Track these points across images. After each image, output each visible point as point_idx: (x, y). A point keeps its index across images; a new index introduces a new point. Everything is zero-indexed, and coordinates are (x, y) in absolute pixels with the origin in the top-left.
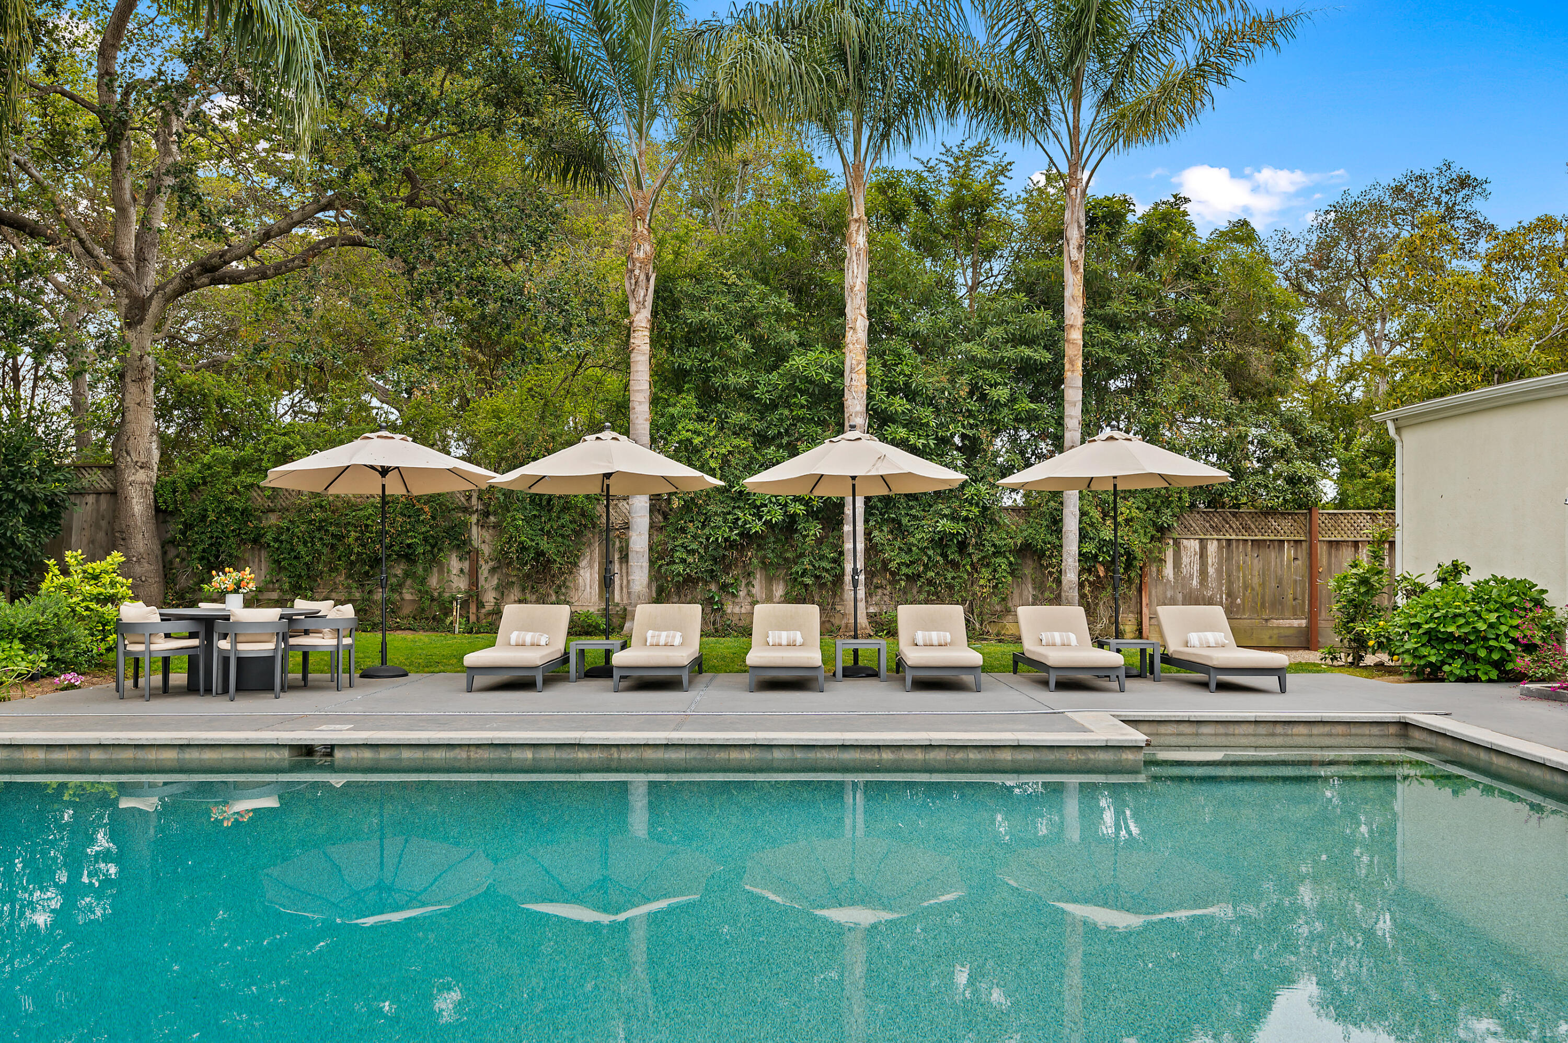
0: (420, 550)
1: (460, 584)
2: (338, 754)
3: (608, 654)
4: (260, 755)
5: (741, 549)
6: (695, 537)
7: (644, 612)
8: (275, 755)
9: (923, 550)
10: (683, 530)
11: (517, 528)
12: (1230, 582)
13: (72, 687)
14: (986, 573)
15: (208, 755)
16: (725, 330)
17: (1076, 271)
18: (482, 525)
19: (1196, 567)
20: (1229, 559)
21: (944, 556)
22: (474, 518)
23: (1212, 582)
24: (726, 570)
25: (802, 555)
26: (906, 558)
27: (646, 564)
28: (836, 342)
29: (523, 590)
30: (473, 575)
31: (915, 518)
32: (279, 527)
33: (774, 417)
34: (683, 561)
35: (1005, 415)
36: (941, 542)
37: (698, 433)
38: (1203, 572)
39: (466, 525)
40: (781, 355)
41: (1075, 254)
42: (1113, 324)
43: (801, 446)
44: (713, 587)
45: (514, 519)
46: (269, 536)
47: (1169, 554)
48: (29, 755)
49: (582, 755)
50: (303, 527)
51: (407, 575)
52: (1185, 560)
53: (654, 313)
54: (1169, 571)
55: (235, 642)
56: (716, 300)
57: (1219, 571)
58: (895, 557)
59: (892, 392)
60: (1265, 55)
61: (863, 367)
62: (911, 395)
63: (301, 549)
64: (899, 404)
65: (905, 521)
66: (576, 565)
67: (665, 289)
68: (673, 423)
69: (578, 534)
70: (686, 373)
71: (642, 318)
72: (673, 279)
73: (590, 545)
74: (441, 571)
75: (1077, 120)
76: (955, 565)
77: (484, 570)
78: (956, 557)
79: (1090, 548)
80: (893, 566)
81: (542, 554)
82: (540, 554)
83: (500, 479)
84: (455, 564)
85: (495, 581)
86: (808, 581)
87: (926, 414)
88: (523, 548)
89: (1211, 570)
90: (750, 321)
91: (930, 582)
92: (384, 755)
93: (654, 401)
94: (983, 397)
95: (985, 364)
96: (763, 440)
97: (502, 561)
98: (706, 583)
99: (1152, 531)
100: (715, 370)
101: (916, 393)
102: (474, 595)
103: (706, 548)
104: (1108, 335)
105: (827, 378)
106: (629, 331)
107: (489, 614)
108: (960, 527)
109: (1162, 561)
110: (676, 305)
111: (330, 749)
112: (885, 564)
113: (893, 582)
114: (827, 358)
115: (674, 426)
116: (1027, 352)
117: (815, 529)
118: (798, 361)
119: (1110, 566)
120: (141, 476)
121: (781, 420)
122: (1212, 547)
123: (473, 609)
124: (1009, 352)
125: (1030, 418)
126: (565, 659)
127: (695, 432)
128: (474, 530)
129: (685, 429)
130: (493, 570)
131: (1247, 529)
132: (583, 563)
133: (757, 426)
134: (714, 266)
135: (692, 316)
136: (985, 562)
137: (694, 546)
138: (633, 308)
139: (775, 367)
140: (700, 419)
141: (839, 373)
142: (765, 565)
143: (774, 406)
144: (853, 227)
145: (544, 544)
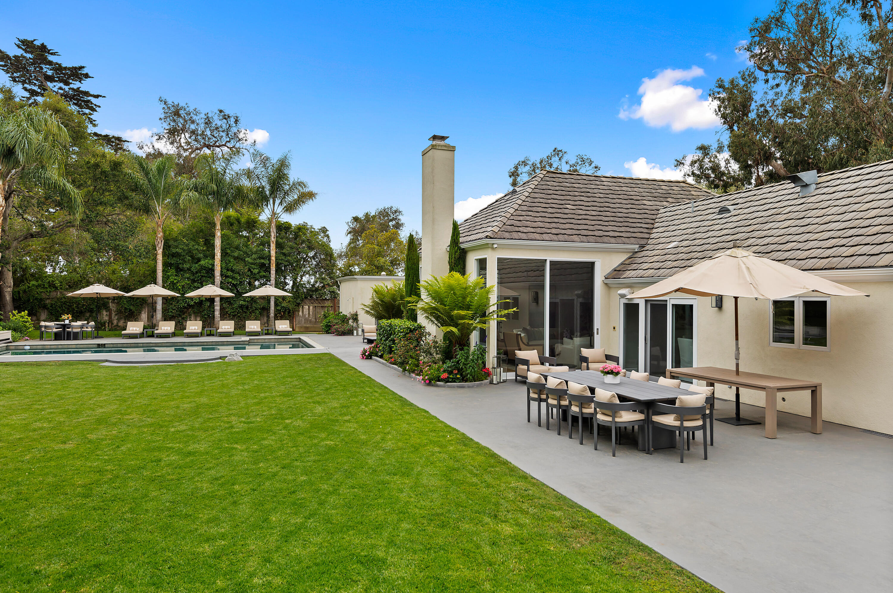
0: (95, 309)
1: (106, 318)
2: (106, 345)
3: (153, 332)
4: (91, 346)
5: (188, 309)
6: (175, 306)
7: (161, 323)
8: (94, 346)
9: (237, 309)
10: (171, 304)
11: (124, 304)
12: (315, 316)
13: (27, 340)
14: (253, 314)
15: (81, 346)
16: (182, 254)
17: (273, 243)
18: (112, 302)
19: (307, 312)
20: (315, 310)
21: (242, 310)
22: (111, 301)
23: (311, 316)
24: (184, 314)
25: (204, 310)
26: (233, 311)
27: (161, 313)
28: (213, 258)
29: (125, 320)
30: (110, 317)
31: (234, 301)
32: (51, 304)
33: (197, 276)
34: (171, 312)
35: (257, 276)
36: (241, 307)
37: (176, 280)
38: (309, 313)
39: (108, 303)
40: (199, 260)
41: (273, 239)
42: (284, 254)
43: (204, 284)
44: (180, 319)
45: (123, 301)
46: (49, 306)
47: (301, 309)
48: (46, 346)
49: (151, 345)
50: (59, 303)
51: (90, 316)
52: (305, 311)
53: (163, 249)
54: (301, 313)
55: (72, 329)
56: (180, 247)
57: (313, 313)
58: (229, 310)
59: (228, 270)
60: (310, 202)
61: (219, 265)
62: (232, 271)
63: (59, 309)
64: (230, 273)
65: (232, 301)
66: (141, 313)
67: (166, 243)
68: (168, 277)
69: (141, 305)
70: (172, 264)
71: (160, 251)
72: (168, 240)
73: (145, 308)
74: (100, 315)
75: (274, 208)
76: (246, 312)
77: (113, 314)
78: (246, 310)
79: (279, 308)
80: (229, 312)
81: (131, 310)
82: (130, 310)
83: (126, 295)
84: (105, 313)
85: (117, 318)
86: (206, 316)
87: (237, 276)
88: (126, 309)
89: (311, 313)
90: (190, 252)
91: (239, 317)
92: (115, 345)
93: (163, 271)
94: (251, 272)
95: (252, 264)
96: (194, 281)
97: (119, 312)
98: (178, 317)
99: (295, 304)
100: (180, 263)
101: (234, 270)
102: (110, 321)
103: (178, 308)
104: (283, 258)
105: (210, 267)
106: (156, 255)
107: (115, 326)
108: (246, 303)
109: (299, 311)
110: (169, 247)
111: (105, 344)
112: (227, 312)
113: (229, 317)
114: (211, 262)
115: (169, 278)
116: (263, 261)
117: (208, 304)
118: (202, 262)
119: (284, 313)
120: (9, 289)
121: (199, 276)
122: (311, 308)
123: (110, 325)
124: (258, 261)
125: (264, 277)
126: (143, 333)
127: (174, 279)
128: (110, 304)
129: (172, 279)
130: (116, 315)
131: (320, 303)
132: (143, 313)
133: (192, 278)
134: (180, 237)
135: (174, 251)
136: (253, 312)
137: (175, 308)
138: (157, 249)
139: (197, 263)
140: (176, 275)
141: (213, 265)
142: (194, 313)
143: (197, 273)
144: (217, 231)
145: (132, 307)
